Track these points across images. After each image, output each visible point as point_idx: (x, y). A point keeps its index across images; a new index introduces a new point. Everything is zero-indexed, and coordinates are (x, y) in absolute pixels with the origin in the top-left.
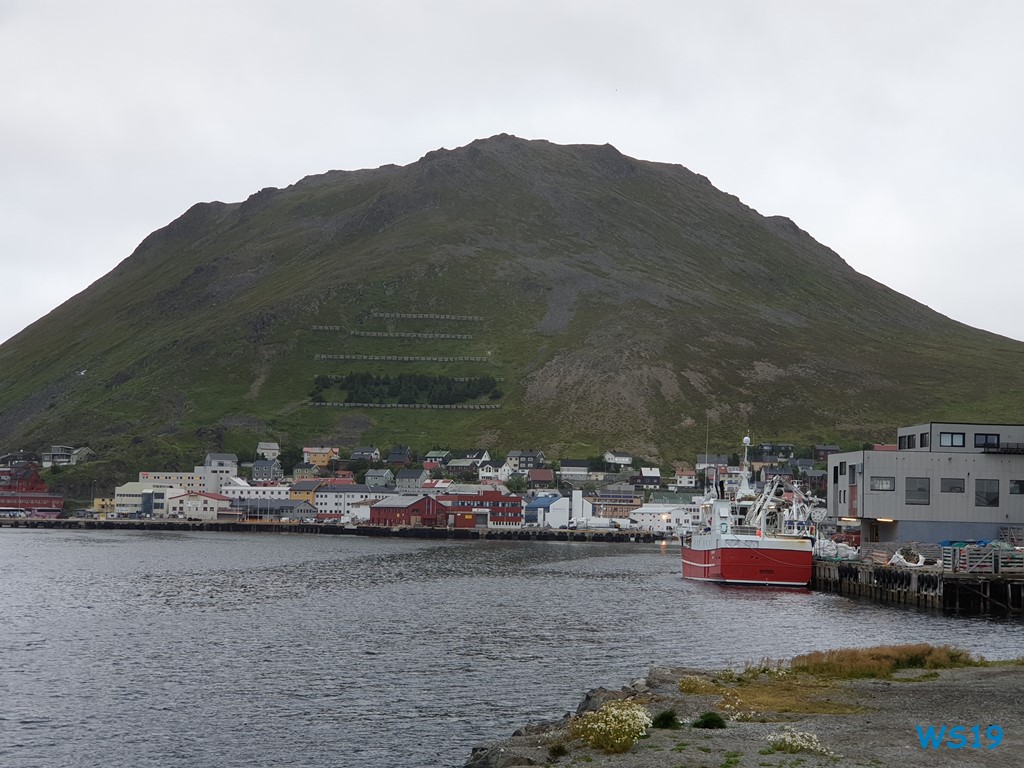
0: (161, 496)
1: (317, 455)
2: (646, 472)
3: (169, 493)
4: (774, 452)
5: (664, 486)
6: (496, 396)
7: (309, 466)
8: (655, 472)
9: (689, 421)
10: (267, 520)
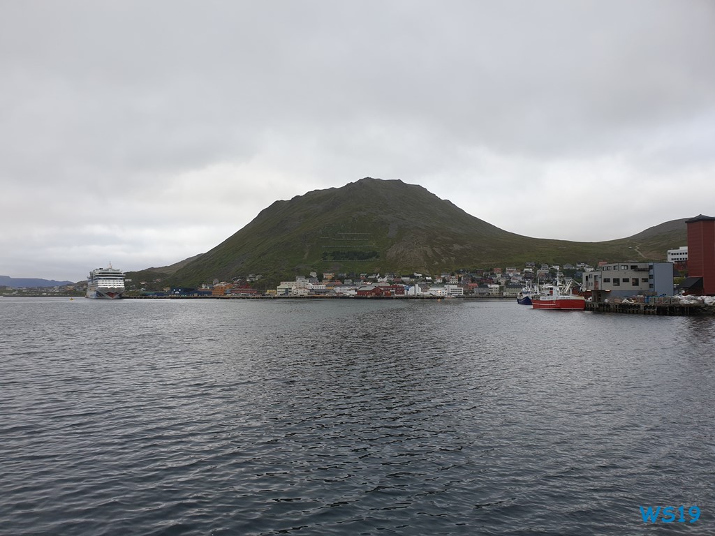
0: (291, 289)
1: (328, 276)
2: (427, 278)
3: (293, 288)
4: (464, 271)
5: (433, 282)
6: (377, 257)
7: (326, 279)
8: (430, 278)
9: (437, 263)
10: (322, 295)
